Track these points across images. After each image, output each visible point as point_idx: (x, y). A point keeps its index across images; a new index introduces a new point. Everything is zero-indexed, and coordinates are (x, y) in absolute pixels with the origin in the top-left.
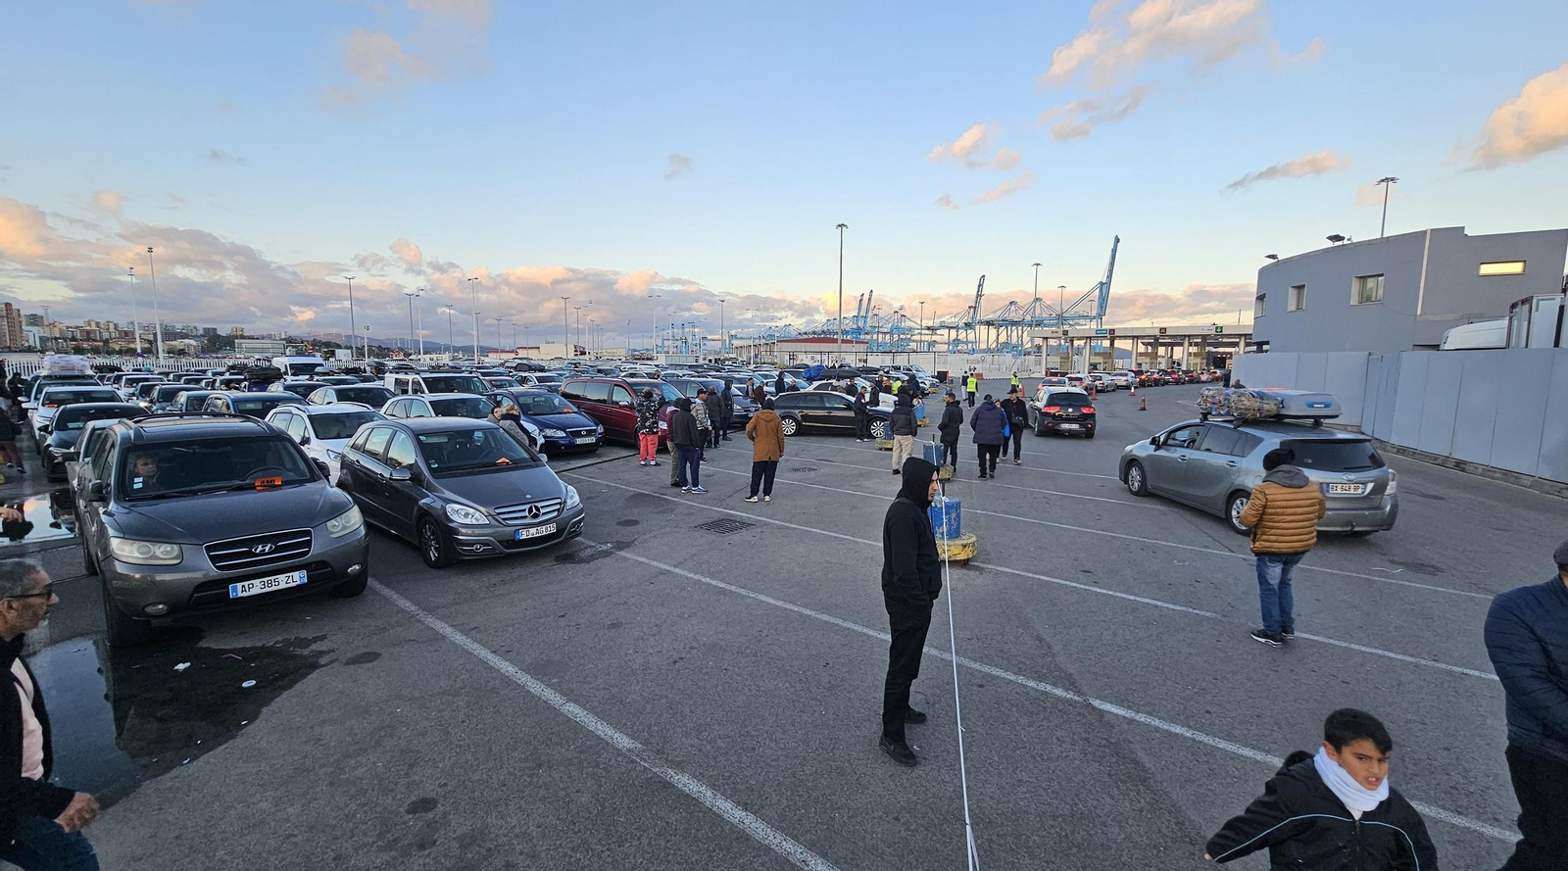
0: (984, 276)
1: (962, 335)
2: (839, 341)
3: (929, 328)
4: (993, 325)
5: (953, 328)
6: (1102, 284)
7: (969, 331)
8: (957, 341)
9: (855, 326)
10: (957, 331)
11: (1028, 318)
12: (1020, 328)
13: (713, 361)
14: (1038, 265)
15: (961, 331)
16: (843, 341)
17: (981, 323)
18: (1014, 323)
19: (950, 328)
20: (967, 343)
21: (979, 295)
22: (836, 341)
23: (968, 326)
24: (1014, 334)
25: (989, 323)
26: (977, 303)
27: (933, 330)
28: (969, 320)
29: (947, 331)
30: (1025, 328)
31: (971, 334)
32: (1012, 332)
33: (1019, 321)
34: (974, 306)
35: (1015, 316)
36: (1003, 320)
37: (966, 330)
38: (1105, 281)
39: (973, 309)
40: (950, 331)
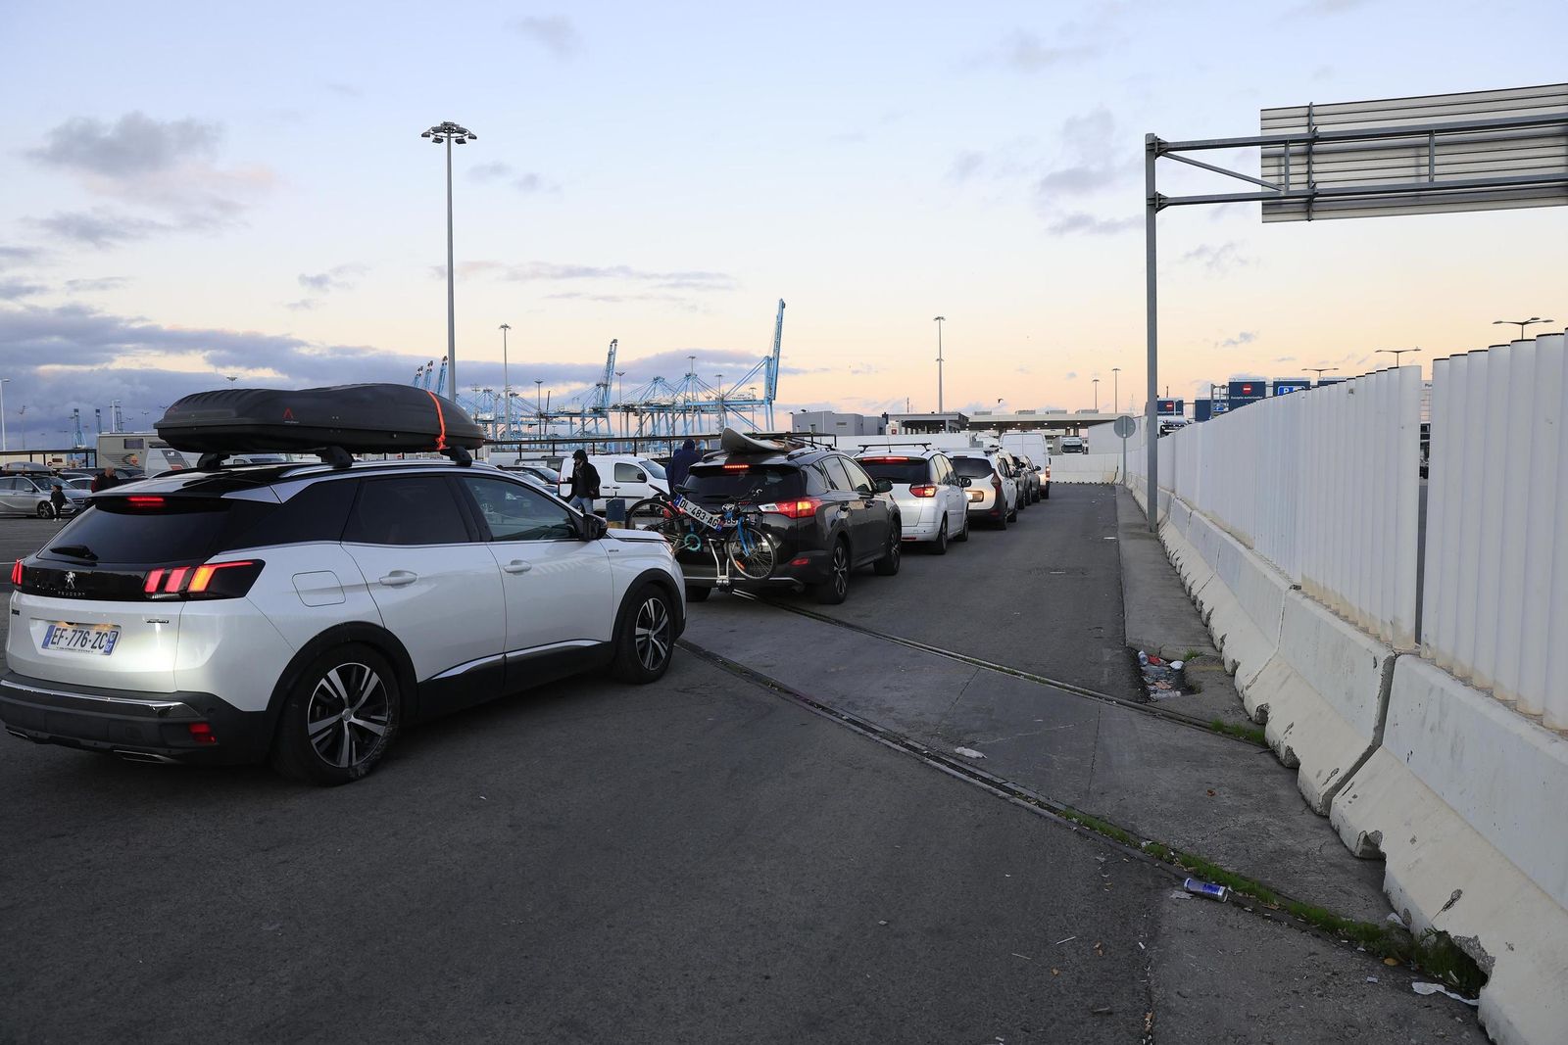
0: (615, 341)
3: (540, 416)
4: (633, 410)
5: (576, 415)
6: (769, 360)
7: (599, 419)
10: (583, 420)
11: (680, 400)
12: (670, 415)
15: (588, 419)
17: (615, 408)
18: (661, 408)
19: (572, 415)
21: (609, 370)
23: (599, 412)
24: (663, 423)
25: (628, 409)
26: (607, 379)
27: (547, 418)
28: (599, 404)
29: (567, 419)
30: (676, 415)
31: (602, 422)
32: (659, 420)
33: (669, 406)
34: (604, 383)
35: (662, 397)
36: (647, 404)
37: (595, 418)
38: (771, 356)
39: (601, 388)
40: (571, 420)
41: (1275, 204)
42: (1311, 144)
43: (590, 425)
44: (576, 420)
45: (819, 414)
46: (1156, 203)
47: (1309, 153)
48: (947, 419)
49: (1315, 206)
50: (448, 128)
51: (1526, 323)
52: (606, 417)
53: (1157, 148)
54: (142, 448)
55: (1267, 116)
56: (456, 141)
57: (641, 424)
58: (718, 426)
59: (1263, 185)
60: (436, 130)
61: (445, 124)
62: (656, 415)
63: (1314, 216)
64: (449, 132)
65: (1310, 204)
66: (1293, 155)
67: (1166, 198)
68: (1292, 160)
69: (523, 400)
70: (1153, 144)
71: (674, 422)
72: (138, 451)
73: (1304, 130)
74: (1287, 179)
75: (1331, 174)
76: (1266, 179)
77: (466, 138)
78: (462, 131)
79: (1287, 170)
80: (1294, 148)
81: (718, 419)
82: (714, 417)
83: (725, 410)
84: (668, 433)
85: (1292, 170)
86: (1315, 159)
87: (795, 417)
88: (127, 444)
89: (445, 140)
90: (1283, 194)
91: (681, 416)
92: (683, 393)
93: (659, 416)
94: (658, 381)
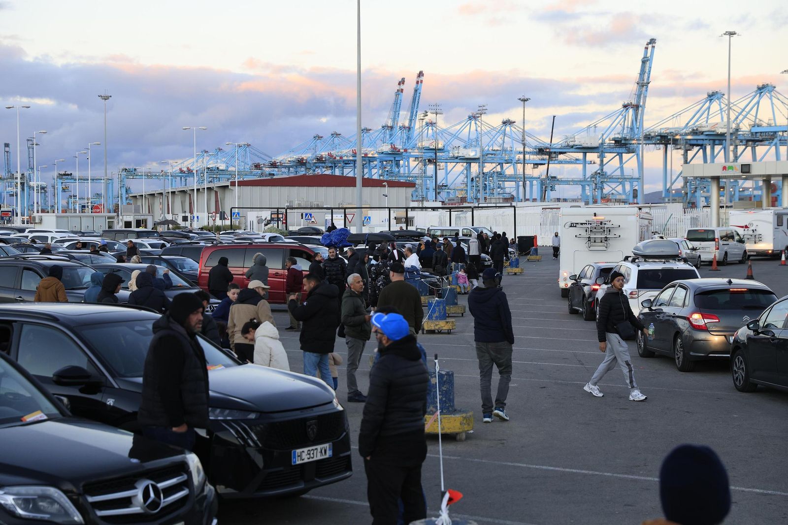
0: (652, 41)
1: (612, 163)
2: (359, 182)
3: (541, 151)
4: (675, 142)
5: (592, 149)
7: (626, 156)
8: (601, 177)
9: (386, 148)
10: (602, 157)
11: (745, 127)
13: (134, 224)
14: (732, 34)
15: (608, 156)
16: (369, 183)
18: (718, 139)
19: (586, 150)
20: (622, 179)
21: (643, 84)
22: (350, 182)
23: (622, 145)
25: (665, 140)
26: (639, 96)
27: (550, 154)
28: (625, 134)
29: (580, 156)
30: (741, 148)
31: (630, 162)
34: (634, 102)
36: (695, 132)
37: (619, 155)
39: (631, 111)
40: (585, 156)
62: (708, 148)
91: (749, 149)
92: (753, 112)
93: (713, 149)
94: (714, 97)
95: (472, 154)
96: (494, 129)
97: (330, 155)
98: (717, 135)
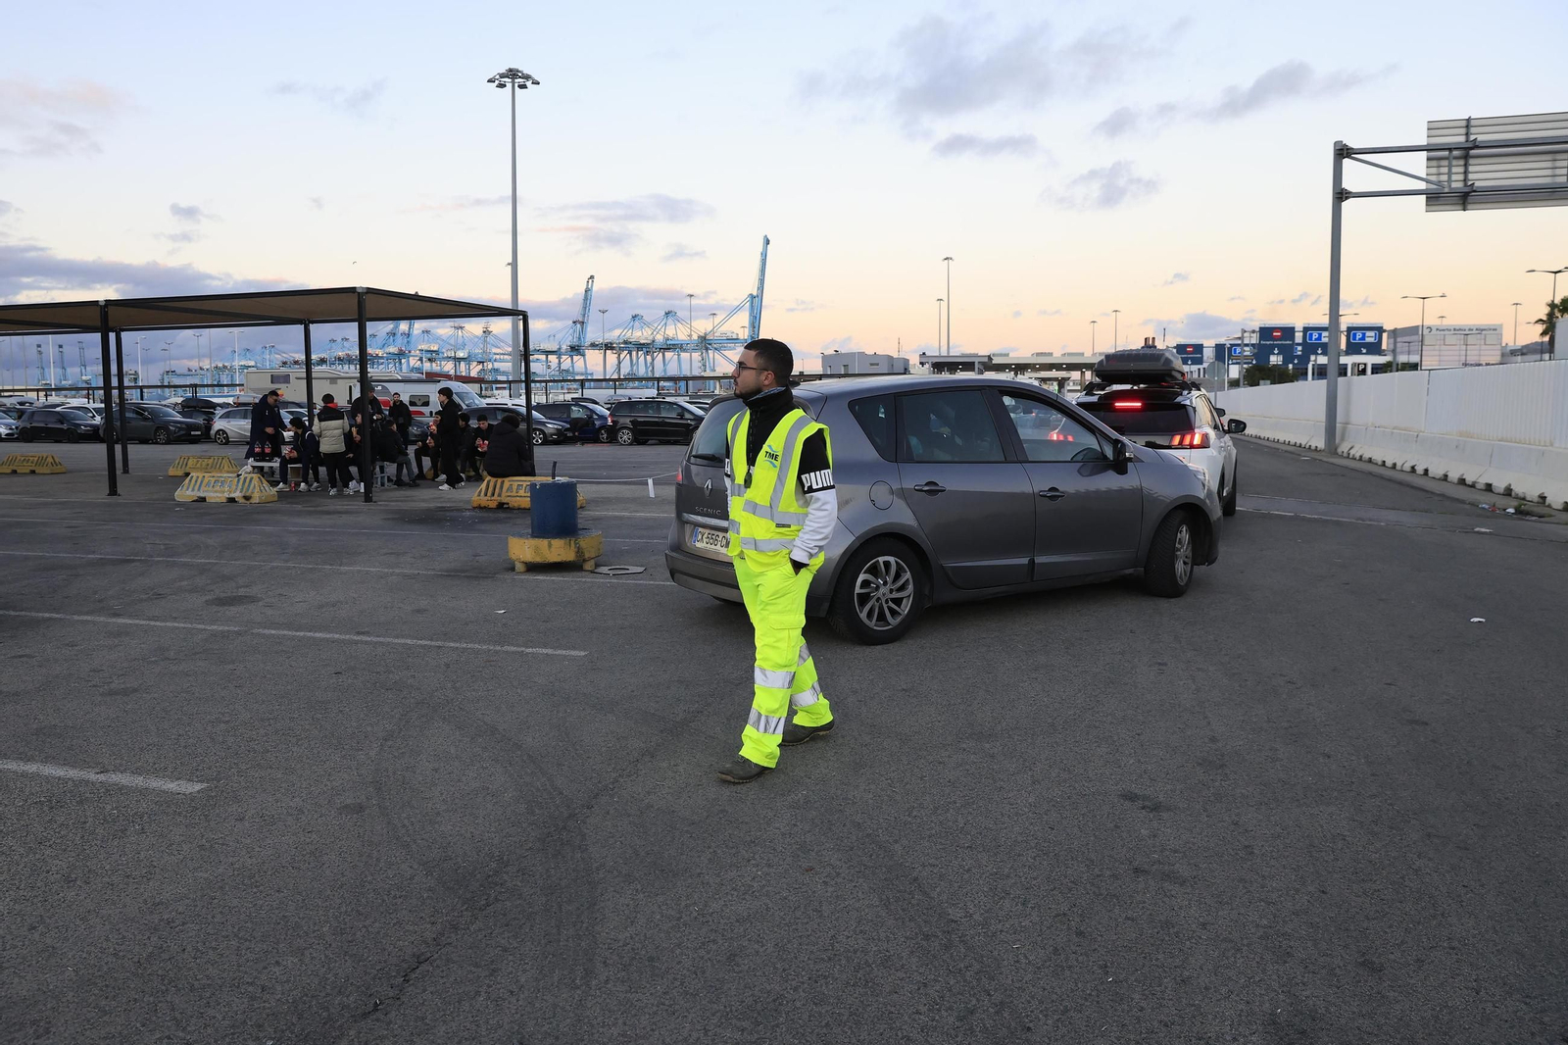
0: (592, 277)
5: (553, 352)
6: (752, 297)
7: (576, 358)
10: (559, 358)
11: (659, 338)
12: (649, 354)
15: (564, 357)
17: (593, 346)
18: (640, 346)
19: (548, 353)
21: (586, 307)
23: (576, 350)
24: (642, 362)
25: (608, 346)
26: (584, 315)
28: (575, 342)
29: (543, 357)
30: (655, 354)
31: (579, 361)
32: (638, 358)
33: (648, 344)
34: (581, 320)
35: (641, 335)
36: (625, 342)
37: (572, 357)
38: (755, 294)
39: (578, 326)
40: (547, 358)
41: (1436, 198)
42: (1467, 152)
43: (566, 362)
44: (553, 358)
45: (853, 355)
46: (1341, 195)
47: (1466, 157)
48: (976, 360)
49: (1470, 199)
50: (512, 74)
51: (1560, 271)
52: (583, 355)
53: (1343, 152)
54: (288, 382)
55: (1433, 127)
56: (519, 86)
57: (620, 363)
58: (700, 364)
59: (1427, 181)
60: (502, 76)
61: (510, 70)
62: (634, 353)
63: (1469, 207)
64: (514, 78)
65: (1466, 198)
66: (1456, 158)
67: (1351, 193)
68: (1454, 162)
69: (495, 336)
70: (1342, 149)
71: (653, 360)
72: (285, 385)
73: (1462, 139)
74: (1450, 177)
75: (1484, 174)
76: (1430, 178)
77: (529, 84)
78: (527, 77)
79: (1450, 170)
80: (1455, 153)
81: (700, 358)
82: (696, 356)
83: (707, 349)
84: (647, 372)
85: (1454, 170)
86: (1471, 161)
87: (825, 358)
88: (274, 379)
89: (509, 85)
90: (1446, 190)
91: (661, 354)
92: (663, 330)
93: (637, 354)
94: (637, 319)
95: (461, 354)
96: (477, 337)
97: (348, 355)
98: (641, 344)
